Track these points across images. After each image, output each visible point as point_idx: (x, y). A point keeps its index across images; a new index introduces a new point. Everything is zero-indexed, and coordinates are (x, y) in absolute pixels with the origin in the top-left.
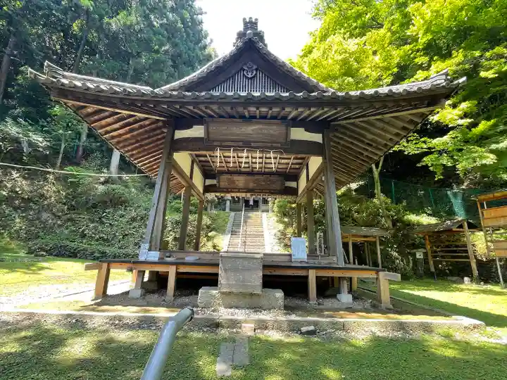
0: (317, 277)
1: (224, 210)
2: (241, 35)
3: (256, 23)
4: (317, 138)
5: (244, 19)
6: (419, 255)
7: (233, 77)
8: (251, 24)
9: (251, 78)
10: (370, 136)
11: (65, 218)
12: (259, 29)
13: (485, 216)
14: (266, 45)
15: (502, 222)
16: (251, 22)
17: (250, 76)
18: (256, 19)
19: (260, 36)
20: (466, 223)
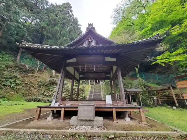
0: (116, 111)
1: (88, 84)
2: (88, 28)
3: (92, 25)
4: (114, 60)
5: (88, 24)
6: (155, 98)
7: (85, 41)
8: (91, 25)
9: (91, 42)
10: (133, 58)
11: (38, 89)
12: (93, 26)
13: (178, 84)
14: (96, 31)
15: (185, 86)
16: (90, 24)
17: (91, 41)
18: (92, 23)
19: (94, 28)
20: (171, 87)
